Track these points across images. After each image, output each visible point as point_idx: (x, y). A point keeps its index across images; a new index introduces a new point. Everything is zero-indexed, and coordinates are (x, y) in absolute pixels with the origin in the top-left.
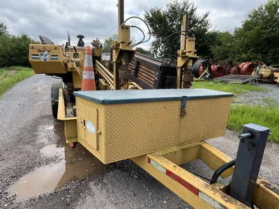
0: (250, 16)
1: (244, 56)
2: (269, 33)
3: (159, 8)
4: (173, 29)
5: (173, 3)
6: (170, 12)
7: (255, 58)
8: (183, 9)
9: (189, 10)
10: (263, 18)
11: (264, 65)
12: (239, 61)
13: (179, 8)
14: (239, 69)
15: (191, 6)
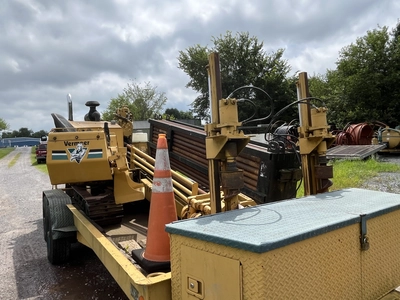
0: (346, 54)
1: (351, 113)
2: (381, 78)
3: (203, 46)
4: (230, 77)
5: (224, 39)
6: (221, 51)
7: (370, 117)
8: (241, 47)
9: (250, 48)
10: (366, 57)
11: (388, 128)
12: (345, 122)
13: (235, 46)
14: (348, 135)
15: (254, 42)
